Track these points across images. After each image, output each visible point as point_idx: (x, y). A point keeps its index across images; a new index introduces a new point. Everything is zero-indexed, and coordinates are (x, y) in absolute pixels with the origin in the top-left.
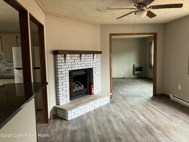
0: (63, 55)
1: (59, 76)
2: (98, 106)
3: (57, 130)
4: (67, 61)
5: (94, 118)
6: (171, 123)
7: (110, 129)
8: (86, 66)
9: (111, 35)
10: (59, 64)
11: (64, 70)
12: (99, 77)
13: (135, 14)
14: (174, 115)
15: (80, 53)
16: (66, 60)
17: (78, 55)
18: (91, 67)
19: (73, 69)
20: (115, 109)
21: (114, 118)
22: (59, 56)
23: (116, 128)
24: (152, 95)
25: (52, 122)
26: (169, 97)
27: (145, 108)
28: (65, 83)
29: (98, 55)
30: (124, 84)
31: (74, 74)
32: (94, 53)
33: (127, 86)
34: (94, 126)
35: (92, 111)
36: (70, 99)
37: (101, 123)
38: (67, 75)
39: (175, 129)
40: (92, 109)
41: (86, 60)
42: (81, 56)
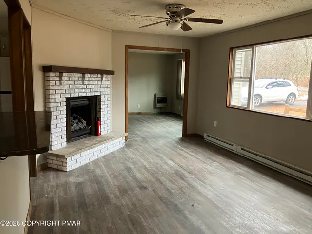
0: (57, 74)
1: (52, 105)
2: (108, 152)
3: (54, 184)
4: (64, 83)
5: (105, 166)
6: (204, 166)
7: (130, 178)
8: (91, 92)
9: (127, 47)
10: (51, 87)
11: (58, 96)
12: (109, 109)
13: (167, 25)
14: (208, 158)
15: (83, 71)
16: (62, 82)
17: (79, 75)
18: (99, 94)
19: (72, 95)
20: (134, 154)
21: (134, 165)
22: (52, 74)
23: (139, 176)
24: (181, 135)
25: (43, 175)
26: (202, 137)
27: (173, 152)
28: (60, 117)
29: (109, 76)
30: (142, 122)
31: (72, 104)
32: (102, 72)
33: (146, 124)
34: (108, 176)
35: (101, 158)
36: (67, 142)
37: (117, 172)
38: (63, 104)
39: (210, 173)
40: (101, 155)
41: (91, 83)
42: (84, 77)
